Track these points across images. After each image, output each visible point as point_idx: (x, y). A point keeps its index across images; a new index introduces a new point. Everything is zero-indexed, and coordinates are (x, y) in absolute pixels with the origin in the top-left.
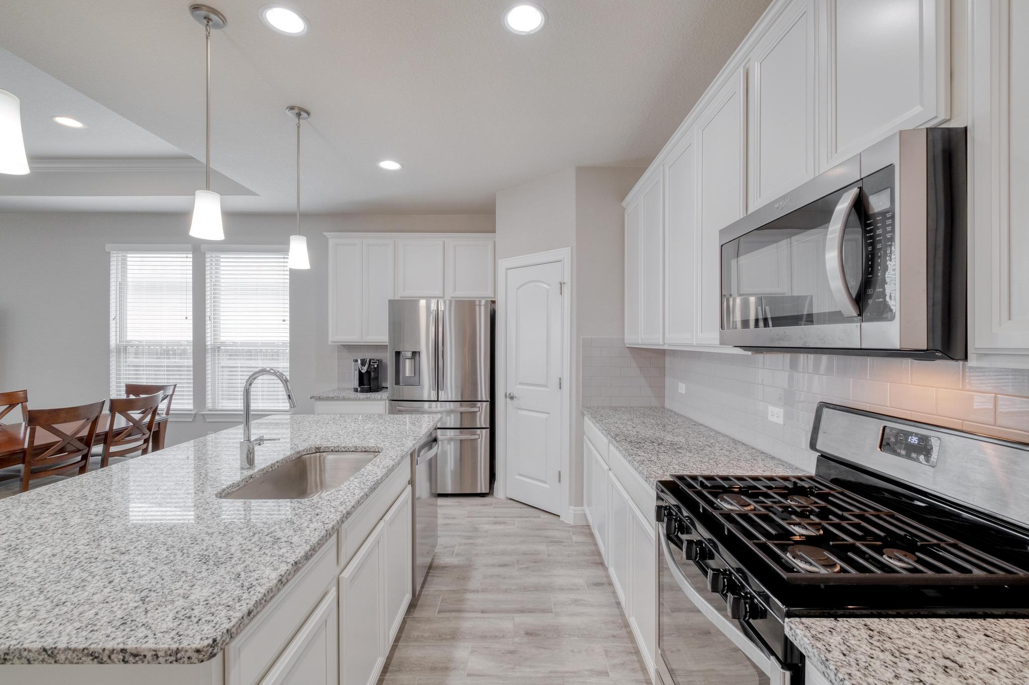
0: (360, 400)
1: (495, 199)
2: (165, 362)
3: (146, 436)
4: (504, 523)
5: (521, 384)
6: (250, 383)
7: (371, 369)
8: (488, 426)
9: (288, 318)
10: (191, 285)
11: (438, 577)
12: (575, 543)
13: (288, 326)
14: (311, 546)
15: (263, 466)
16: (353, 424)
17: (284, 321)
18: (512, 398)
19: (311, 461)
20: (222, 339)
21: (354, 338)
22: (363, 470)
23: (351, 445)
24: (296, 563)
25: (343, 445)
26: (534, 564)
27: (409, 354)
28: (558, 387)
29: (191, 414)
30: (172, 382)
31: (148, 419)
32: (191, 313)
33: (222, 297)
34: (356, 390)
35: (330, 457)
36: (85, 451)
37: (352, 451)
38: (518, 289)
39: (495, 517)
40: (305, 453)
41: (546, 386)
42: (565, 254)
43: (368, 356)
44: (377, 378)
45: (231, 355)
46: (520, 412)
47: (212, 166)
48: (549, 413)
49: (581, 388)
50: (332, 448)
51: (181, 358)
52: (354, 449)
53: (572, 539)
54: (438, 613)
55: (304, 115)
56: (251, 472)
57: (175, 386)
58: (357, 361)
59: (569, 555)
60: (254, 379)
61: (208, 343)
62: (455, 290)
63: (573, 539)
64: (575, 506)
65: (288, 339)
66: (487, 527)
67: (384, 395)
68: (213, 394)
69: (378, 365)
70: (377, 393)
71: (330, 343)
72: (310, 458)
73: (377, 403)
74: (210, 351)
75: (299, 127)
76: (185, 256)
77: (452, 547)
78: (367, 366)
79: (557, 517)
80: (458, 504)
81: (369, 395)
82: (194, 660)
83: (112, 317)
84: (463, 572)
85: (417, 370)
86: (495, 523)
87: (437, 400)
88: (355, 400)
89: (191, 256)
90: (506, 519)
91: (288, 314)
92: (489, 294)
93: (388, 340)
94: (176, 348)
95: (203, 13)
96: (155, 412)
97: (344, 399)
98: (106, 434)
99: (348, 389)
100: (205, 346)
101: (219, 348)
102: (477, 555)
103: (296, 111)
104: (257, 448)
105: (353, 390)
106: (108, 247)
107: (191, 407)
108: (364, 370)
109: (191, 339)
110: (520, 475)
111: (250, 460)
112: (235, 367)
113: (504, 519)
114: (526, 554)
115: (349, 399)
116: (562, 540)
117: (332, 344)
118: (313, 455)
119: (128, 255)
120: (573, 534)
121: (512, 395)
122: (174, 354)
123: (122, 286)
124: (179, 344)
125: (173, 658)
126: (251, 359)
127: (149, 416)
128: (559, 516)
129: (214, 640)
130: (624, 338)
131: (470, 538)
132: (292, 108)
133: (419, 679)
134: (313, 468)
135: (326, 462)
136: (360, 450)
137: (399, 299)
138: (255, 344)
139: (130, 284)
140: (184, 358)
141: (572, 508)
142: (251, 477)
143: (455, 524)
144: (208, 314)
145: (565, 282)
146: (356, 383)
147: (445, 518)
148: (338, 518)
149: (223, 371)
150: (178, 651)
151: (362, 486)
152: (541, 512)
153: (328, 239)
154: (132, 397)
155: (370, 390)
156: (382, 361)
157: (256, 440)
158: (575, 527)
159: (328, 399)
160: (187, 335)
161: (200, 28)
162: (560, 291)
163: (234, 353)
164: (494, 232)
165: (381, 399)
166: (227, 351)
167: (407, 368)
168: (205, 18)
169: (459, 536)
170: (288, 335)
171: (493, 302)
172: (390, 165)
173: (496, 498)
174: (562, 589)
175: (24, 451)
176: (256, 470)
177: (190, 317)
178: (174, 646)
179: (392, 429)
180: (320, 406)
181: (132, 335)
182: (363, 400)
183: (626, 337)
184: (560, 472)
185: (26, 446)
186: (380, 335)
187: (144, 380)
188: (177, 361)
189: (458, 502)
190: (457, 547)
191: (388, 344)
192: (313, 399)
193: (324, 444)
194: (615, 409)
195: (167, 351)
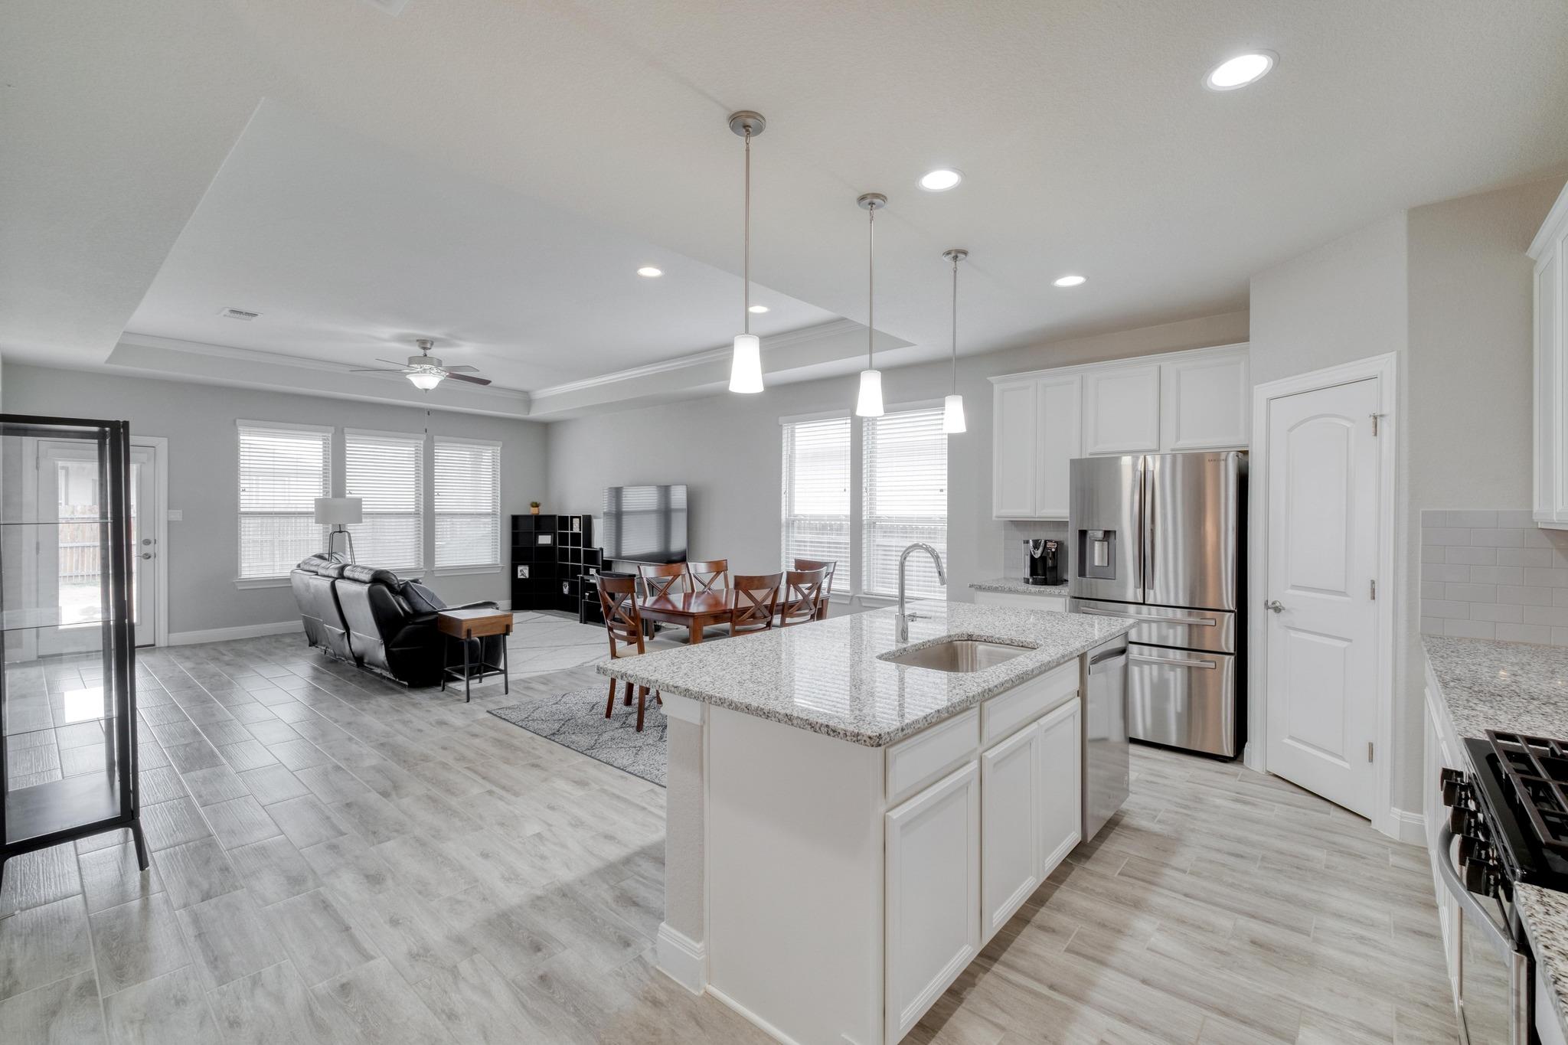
0: (1030, 593)
1: (1249, 290)
2: (825, 538)
3: (813, 612)
4: (1253, 804)
5: (1294, 587)
6: (904, 558)
7: (1048, 553)
8: (1232, 651)
9: (946, 487)
10: (849, 453)
11: (1126, 837)
12: (1392, 866)
13: (946, 498)
14: (952, 704)
15: (916, 642)
16: (1013, 617)
17: (942, 491)
18: (1277, 610)
19: (962, 649)
20: (878, 513)
21: (1024, 512)
22: (1014, 660)
23: (1006, 637)
24: (938, 711)
25: (997, 636)
26: (1295, 870)
27: (1100, 535)
28: (1370, 595)
29: (848, 596)
30: (834, 559)
31: (813, 595)
32: (849, 485)
33: (878, 460)
34: (1027, 581)
35: (981, 647)
36: (769, 619)
37: (1008, 644)
38: (1290, 430)
39: (1238, 793)
40: (957, 639)
41: (1343, 593)
42: (1386, 365)
43: (1042, 536)
44: (1055, 568)
45: (885, 532)
46: (1293, 634)
47: (875, 327)
48: (1349, 640)
49: (1420, 600)
50: (986, 638)
51: (838, 535)
52: (1009, 642)
53: (1388, 860)
54: (1119, 874)
55: (961, 256)
56: (905, 646)
57: (835, 563)
58: (1028, 542)
59: (1371, 879)
60: (909, 553)
61: (864, 518)
62: (1178, 438)
63: (1391, 860)
64: (1405, 809)
65: (946, 513)
66: (1218, 801)
67: (1064, 590)
68: (869, 576)
69: (1056, 549)
70: (1054, 587)
71: (994, 519)
72: (962, 645)
73: (1054, 600)
74: (866, 527)
75: (955, 272)
76: (844, 422)
77: (1155, 810)
78: (1041, 549)
79: (1368, 823)
80: (1176, 761)
81: (1043, 588)
82: (867, 743)
83: (783, 491)
84: (1166, 845)
85: (1111, 557)
86: (1237, 800)
87: (1142, 602)
88: (1024, 593)
89: (849, 421)
90: (1259, 800)
91: (946, 482)
92: (1238, 440)
93: (1068, 515)
94: (833, 522)
95: (868, 201)
96: (819, 589)
97: (1010, 591)
98: (783, 605)
99: (1017, 579)
100: (861, 521)
101: (874, 523)
102: (1193, 830)
103: (953, 254)
104: (910, 624)
105: (1023, 581)
106: (781, 419)
107: (848, 588)
108: (1038, 554)
109: (849, 514)
110: (1291, 738)
111: (904, 634)
112: (889, 546)
113: (1255, 799)
114: (1282, 853)
115: (1016, 592)
116: (1364, 855)
117: (997, 519)
118: (964, 642)
119: (797, 427)
120: (1392, 853)
121: (1278, 604)
122: (831, 529)
123: (791, 458)
124: (837, 518)
125: (855, 739)
126: (906, 537)
127: (815, 593)
128: (1370, 821)
129: (880, 735)
130: (1532, 511)
131: (1186, 807)
132: (949, 253)
133: (1082, 927)
134: (964, 657)
135: (978, 652)
136: (1016, 644)
137: (1088, 457)
138: (910, 519)
139: (797, 456)
140: (841, 535)
141: (1398, 811)
142: (905, 650)
143: (1165, 785)
144: (864, 485)
145: (1383, 413)
146: (1026, 572)
147: (1152, 774)
148: (980, 691)
149: (877, 550)
150: (858, 735)
151: (1009, 672)
152: (1333, 807)
153: (992, 385)
154: (799, 571)
155: (1045, 583)
156: (1063, 544)
157: (910, 616)
158: (1402, 844)
159: (990, 589)
160: (845, 510)
161: (865, 213)
162: (1373, 429)
163: (888, 531)
164: (1246, 339)
165: (1060, 595)
166: (881, 527)
167: (1097, 554)
168: (870, 204)
169: (1169, 801)
170: (946, 508)
171: (1246, 453)
172: (1070, 281)
173: (1248, 768)
174: (1338, 915)
175: (731, 611)
176: (909, 645)
177: (849, 489)
178: (856, 731)
179: (1060, 627)
180: (981, 596)
181: (799, 510)
182: (1035, 594)
183: (1536, 508)
184: (1371, 746)
185: (733, 608)
186: (1059, 507)
187: (808, 556)
188: (834, 538)
189: (1177, 759)
190: (1162, 813)
191: (1068, 520)
192: (973, 589)
193: (977, 632)
194: (1499, 645)
195: (824, 526)
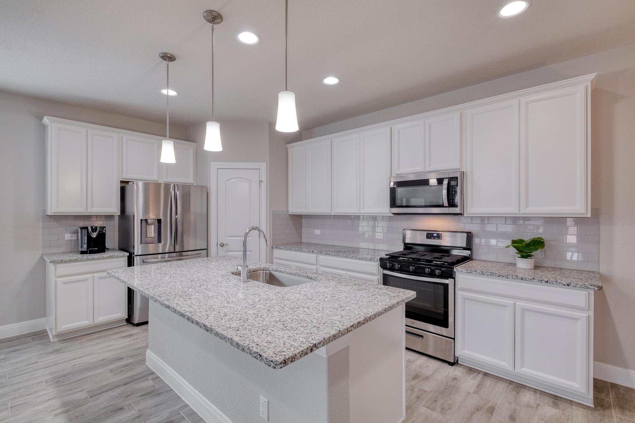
5: (230, 236)
7: (100, 234)
18: (222, 246)
34: (85, 253)
38: (227, 181)
42: (263, 166)
48: (251, 251)
49: (272, 235)
58: (86, 228)
62: (167, 177)
73: (119, 260)
78: (97, 232)
87: (174, 251)
92: (191, 181)
108: (95, 235)
145: (262, 180)
146: (84, 247)
155: (98, 251)
162: (259, 185)
183: (289, 209)
